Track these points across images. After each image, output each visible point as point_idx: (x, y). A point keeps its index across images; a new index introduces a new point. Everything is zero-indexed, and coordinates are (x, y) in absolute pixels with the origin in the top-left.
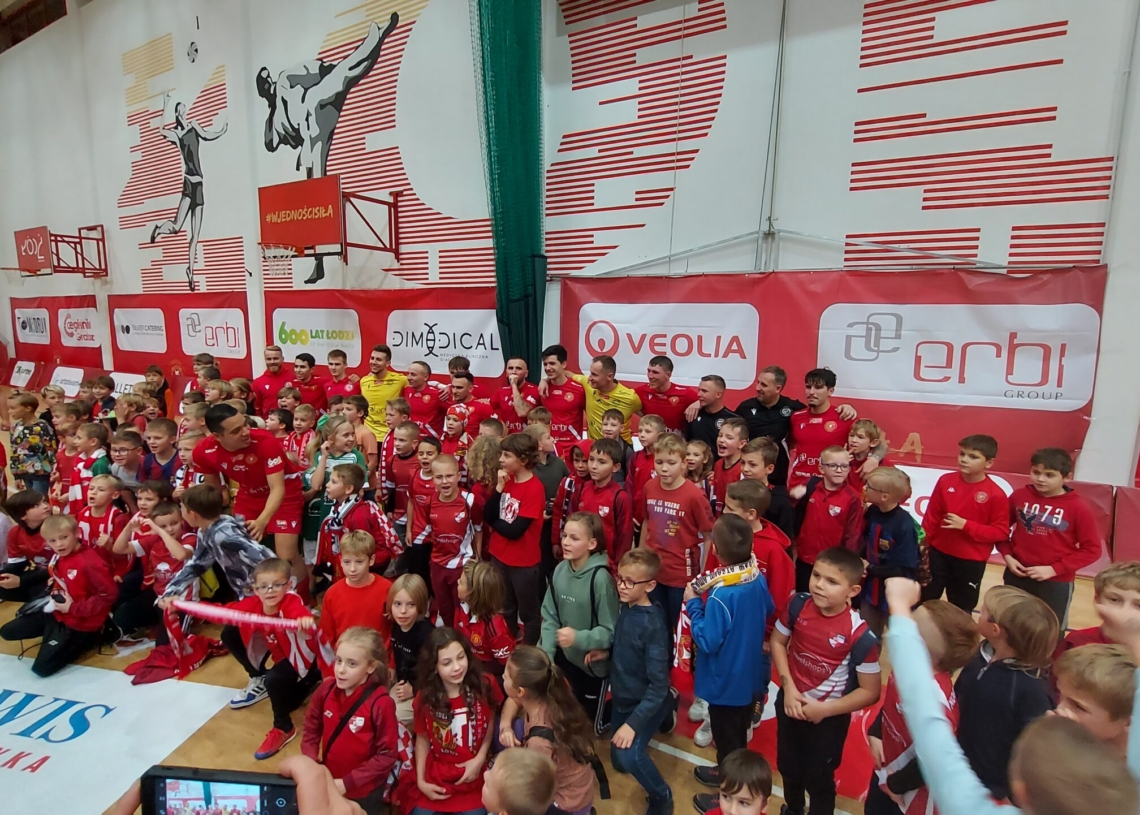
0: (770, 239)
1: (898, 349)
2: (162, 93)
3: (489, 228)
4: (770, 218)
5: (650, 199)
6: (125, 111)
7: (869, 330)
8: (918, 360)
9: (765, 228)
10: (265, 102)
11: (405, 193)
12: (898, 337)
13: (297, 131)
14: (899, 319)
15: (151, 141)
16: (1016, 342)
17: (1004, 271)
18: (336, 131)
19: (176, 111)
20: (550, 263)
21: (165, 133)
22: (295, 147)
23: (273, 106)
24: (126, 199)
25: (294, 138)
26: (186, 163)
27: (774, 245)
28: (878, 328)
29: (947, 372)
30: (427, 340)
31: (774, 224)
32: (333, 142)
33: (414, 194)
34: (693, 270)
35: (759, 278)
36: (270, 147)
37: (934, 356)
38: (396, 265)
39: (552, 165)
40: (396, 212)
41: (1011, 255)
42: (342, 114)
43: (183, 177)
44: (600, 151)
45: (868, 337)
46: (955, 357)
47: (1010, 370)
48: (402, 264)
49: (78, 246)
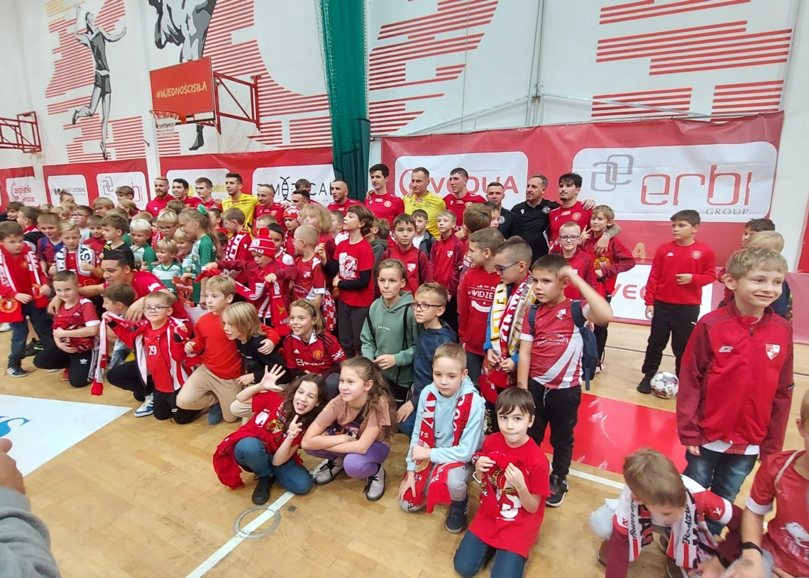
0: (537, 101)
1: (630, 181)
2: (75, 6)
3: (327, 102)
4: (537, 85)
5: (447, 74)
6: (46, 21)
7: (609, 168)
8: (644, 189)
9: (533, 93)
10: (154, 9)
11: (263, 76)
12: (630, 172)
13: (179, 31)
14: (631, 159)
15: (68, 43)
16: (716, 172)
17: (709, 120)
18: (209, 30)
19: (86, 19)
20: (373, 127)
21: (79, 37)
22: (178, 44)
23: (160, 12)
24: (51, 91)
25: (177, 37)
26: (96, 61)
27: (540, 106)
28: (616, 166)
29: (665, 197)
30: (283, 189)
31: (540, 89)
32: (207, 39)
33: (270, 77)
34: (479, 128)
35: (528, 132)
36: (160, 45)
37: (656, 185)
38: (258, 133)
39: (374, 50)
40: (257, 92)
41: (714, 107)
42: (213, 16)
43: (94, 72)
44: (409, 37)
45: (608, 173)
46: (671, 185)
47: (711, 194)
48: (262, 132)
49: (18, 129)
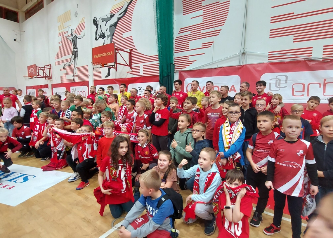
0: (244, 55)
1: (286, 86)
2: (68, 27)
5: (206, 45)
6: (58, 32)
7: (277, 81)
8: (293, 90)
9: (242, 51)
10: (95, 26)
11: (133, 49)
12: (286, 83)
13: (104, 34)
14: (286, 77)
15: (64, 40)
16: (326, 82)
18: (115, 33)
19: (71, 31)
20: (176, 67)
21: (68, 37)
22: (103, 39)
23: (97, 27)
24: (57, 57)
25: (103, 36)
28: (280, 80)
29: (303, 93)
30: (139, 92)
31: (245, 50)
32: (114, 36)
33: (136, 49)
34: (219, 66)
35: (240, 67)
36: (96, 39)
38: (131, 71)
39: (177, 38)
40: (131, 55)
42: (116, 28)
43: (72, 50)
44: (191, 32)
45: (276, 83)
46: (305, 88)
47: (324, 91)
49: (44, 71)
